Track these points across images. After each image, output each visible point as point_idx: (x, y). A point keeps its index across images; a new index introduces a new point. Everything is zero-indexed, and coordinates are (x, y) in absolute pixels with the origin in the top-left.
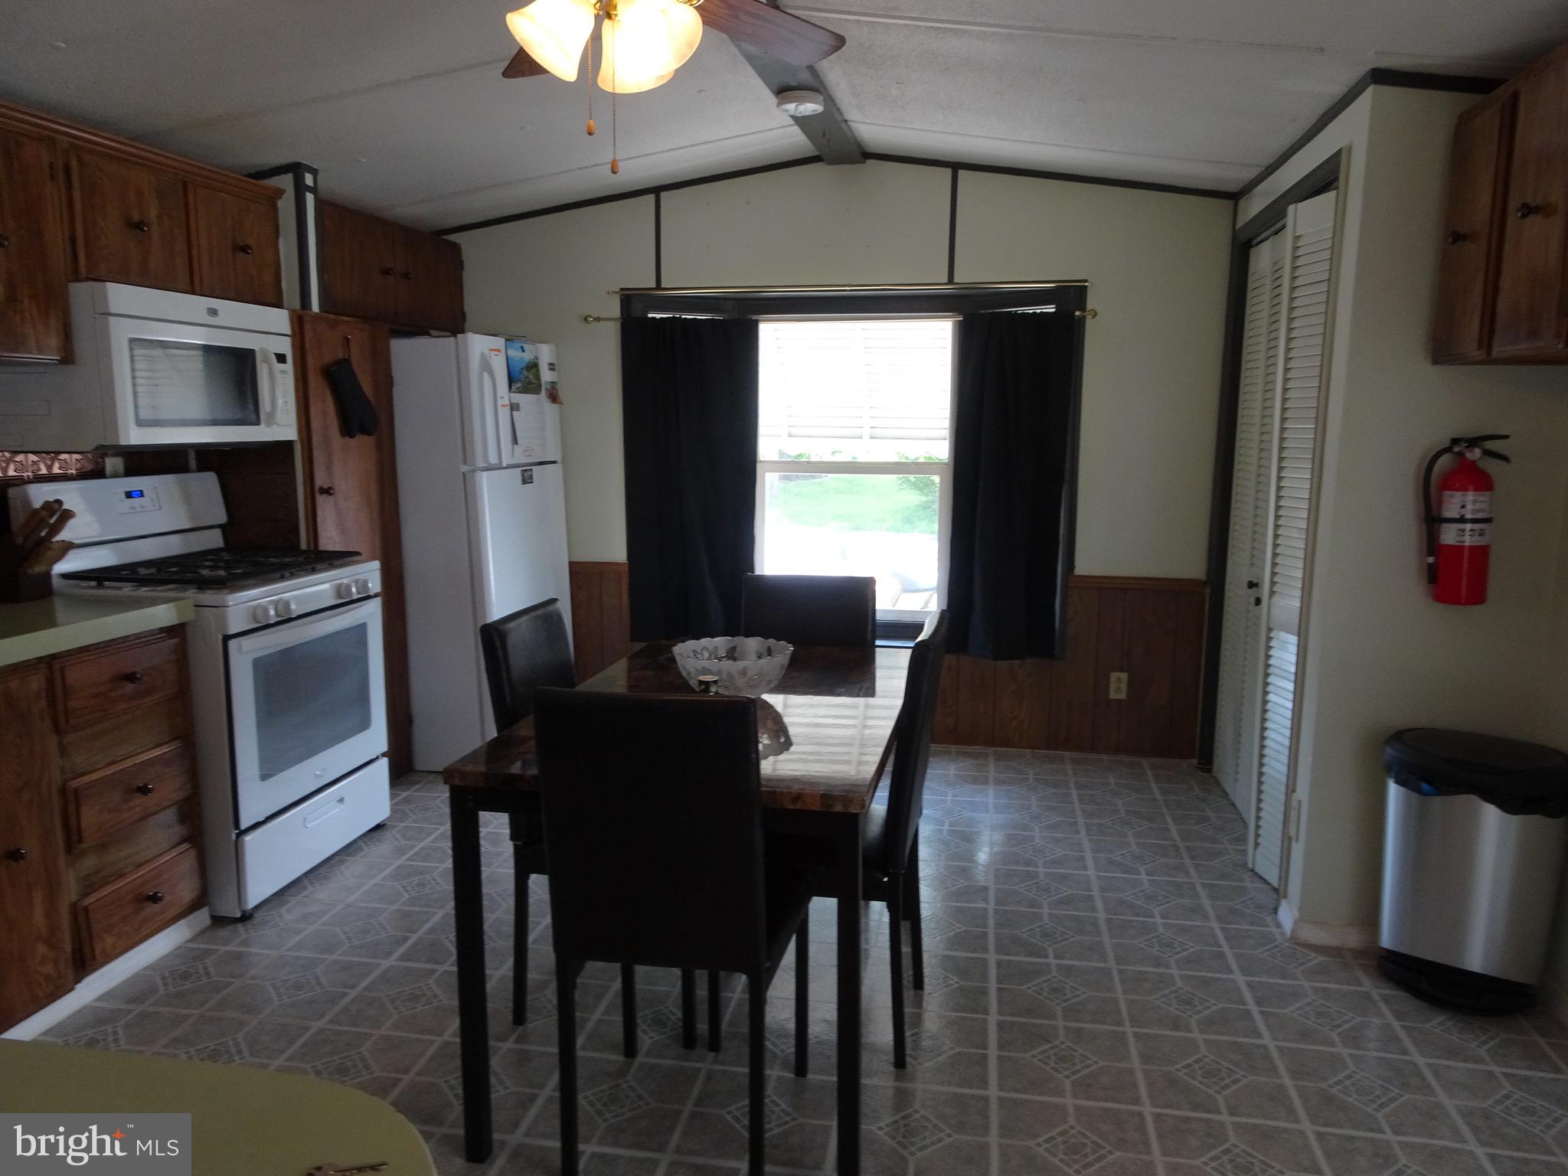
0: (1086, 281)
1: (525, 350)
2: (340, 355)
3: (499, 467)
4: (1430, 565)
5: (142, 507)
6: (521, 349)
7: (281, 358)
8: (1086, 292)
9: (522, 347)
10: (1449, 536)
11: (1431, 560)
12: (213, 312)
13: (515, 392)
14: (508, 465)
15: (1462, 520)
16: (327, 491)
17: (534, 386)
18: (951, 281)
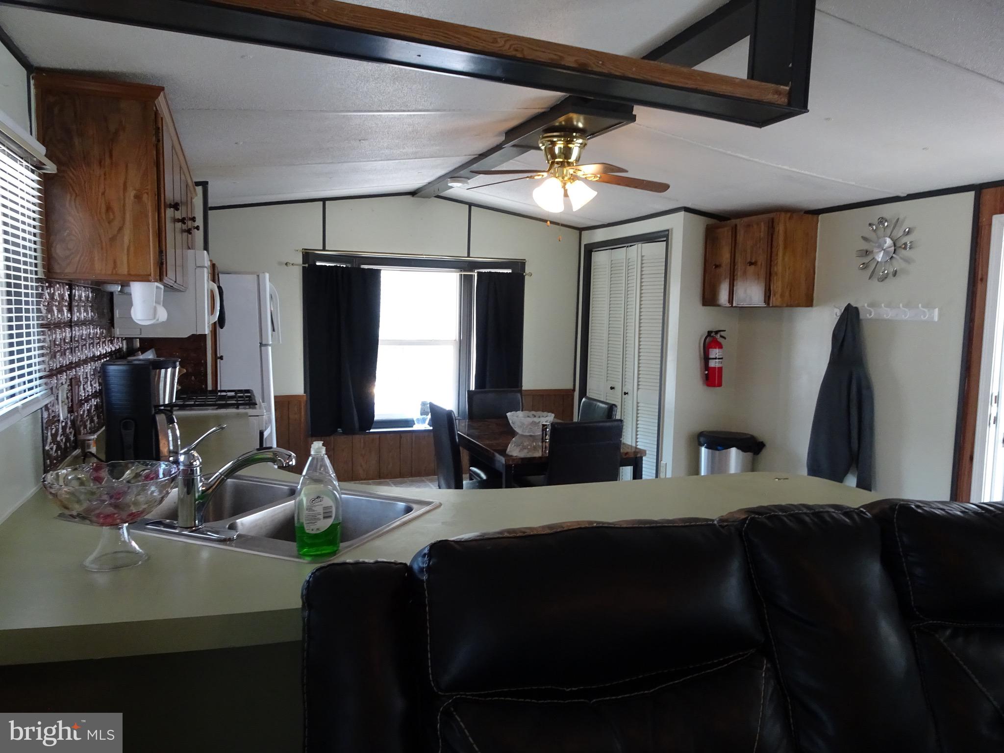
0: (525, 260)
4: (706, 374)
8: (525, 265)
10: (712, 364)
11: (707, 372)
15: (716, 359)
18: (469, 256)
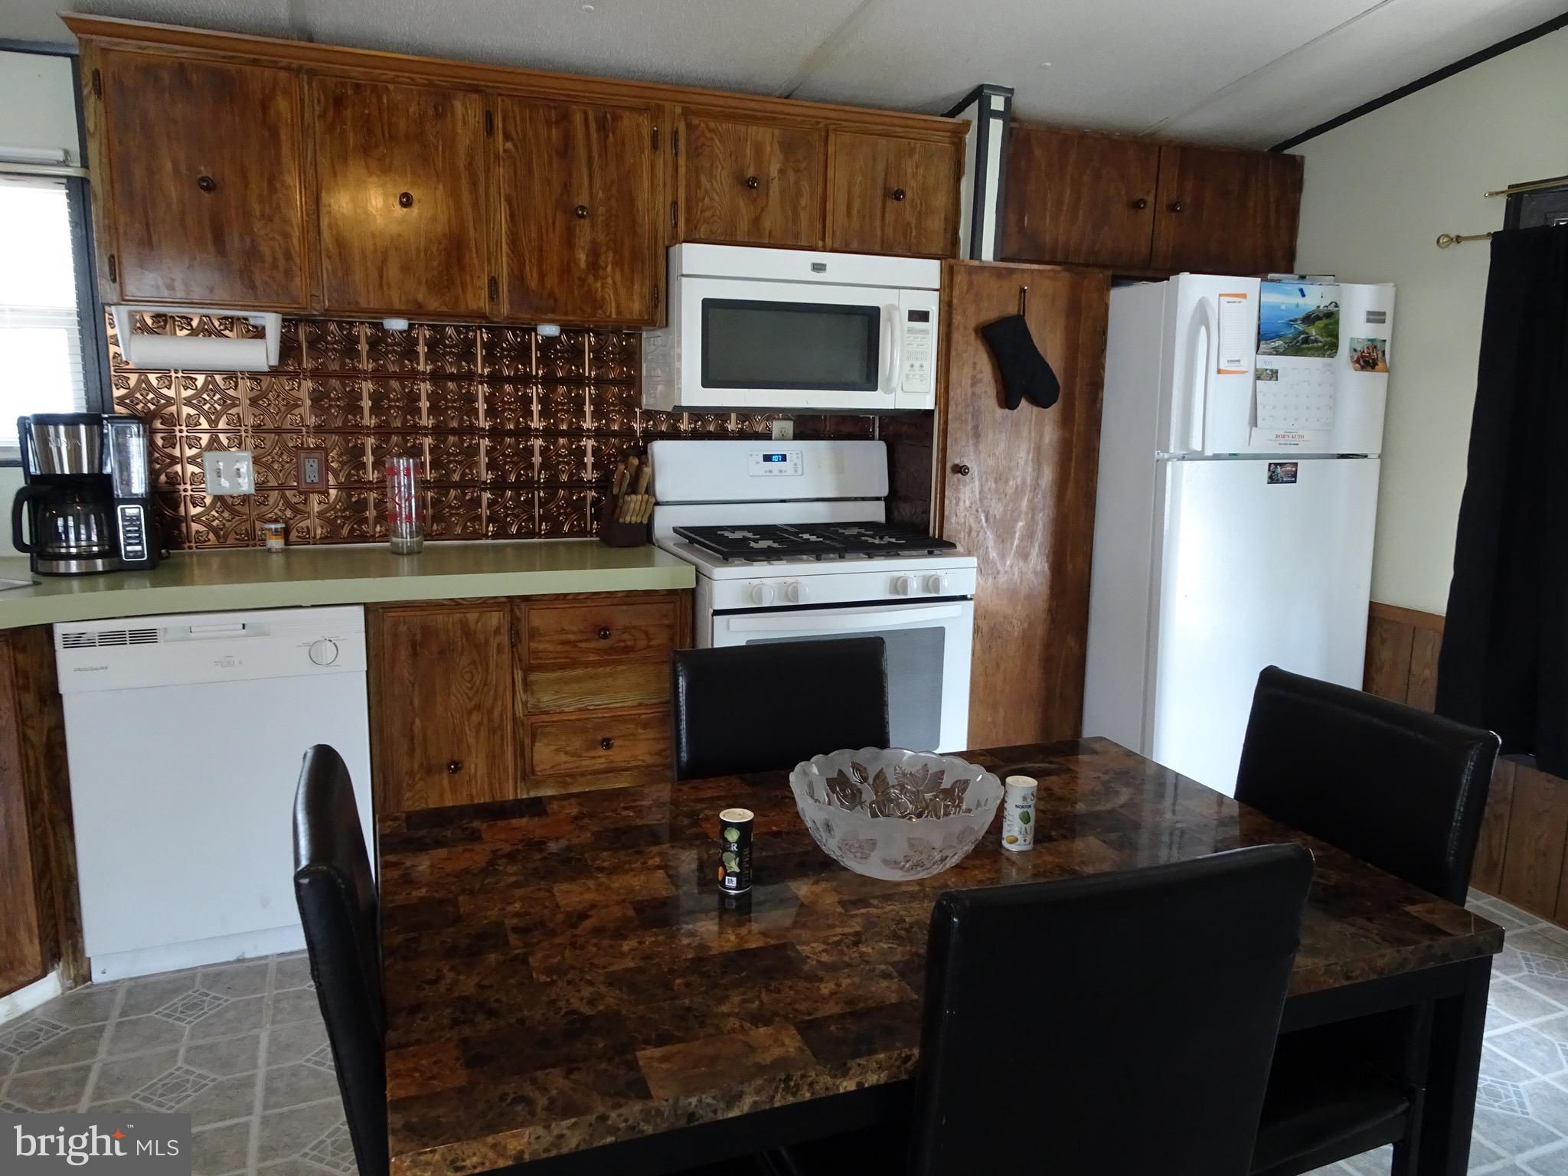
1: (1306, 292)
2: (1012, 310)
3: (1200, 456)
5: (781, 471)
6: (1299, 293)
7: (920, 316)
9: (1301, 290)
12: (819, 268)
13: (1264, 353)
14: (1215, 455)
16: (961, 470)
17: (1320, 344)
